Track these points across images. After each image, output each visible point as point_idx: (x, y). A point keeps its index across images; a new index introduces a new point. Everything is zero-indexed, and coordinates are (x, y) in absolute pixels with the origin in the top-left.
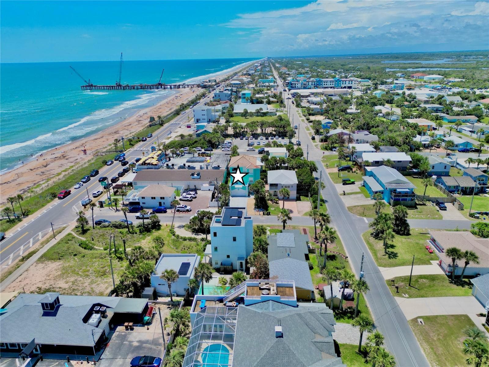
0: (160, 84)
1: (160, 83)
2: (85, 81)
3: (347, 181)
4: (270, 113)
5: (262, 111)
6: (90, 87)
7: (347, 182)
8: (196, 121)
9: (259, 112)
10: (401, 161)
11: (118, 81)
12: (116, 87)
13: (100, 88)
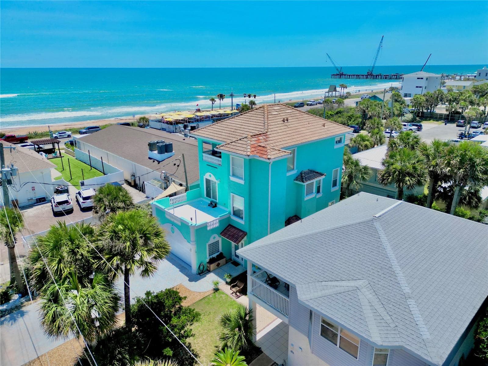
6: (341, 76)
12: (367, 75)
13: (349, 76)
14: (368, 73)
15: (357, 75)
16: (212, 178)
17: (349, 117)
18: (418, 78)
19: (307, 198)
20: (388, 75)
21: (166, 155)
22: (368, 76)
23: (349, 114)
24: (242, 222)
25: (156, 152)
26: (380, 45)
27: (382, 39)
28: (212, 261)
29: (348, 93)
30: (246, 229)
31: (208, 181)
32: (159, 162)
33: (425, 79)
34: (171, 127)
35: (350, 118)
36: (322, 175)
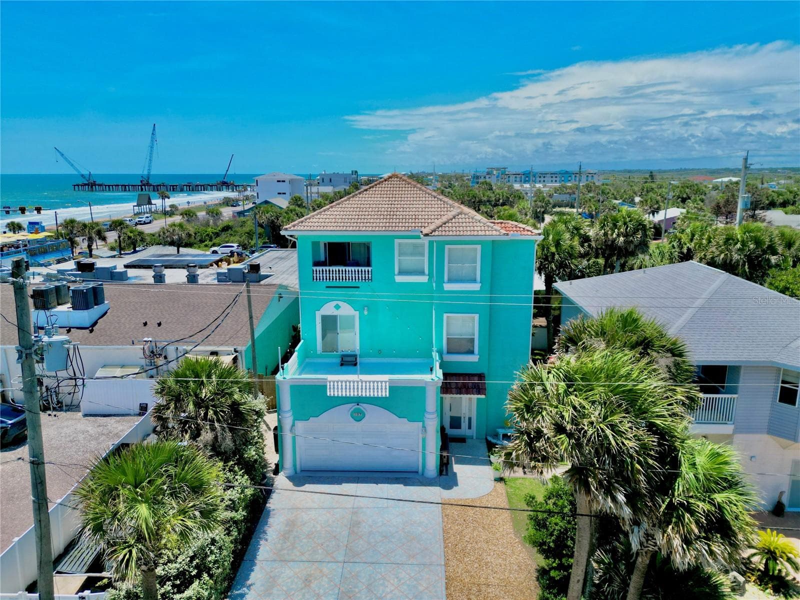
0: (224, 183)
2: (82, 176)
6: (92, 186)
12: (141, 186)
13: (109, 187)
14: (141, 181)
15: (122, 186)
17: (248, 233)
18: (278, 181)
20: (176, 186)
22: (143, 187)
26: (152, 138)
27: (154, 129)
29: (172, 206)
32: (88, 329)
33: (287, 181)
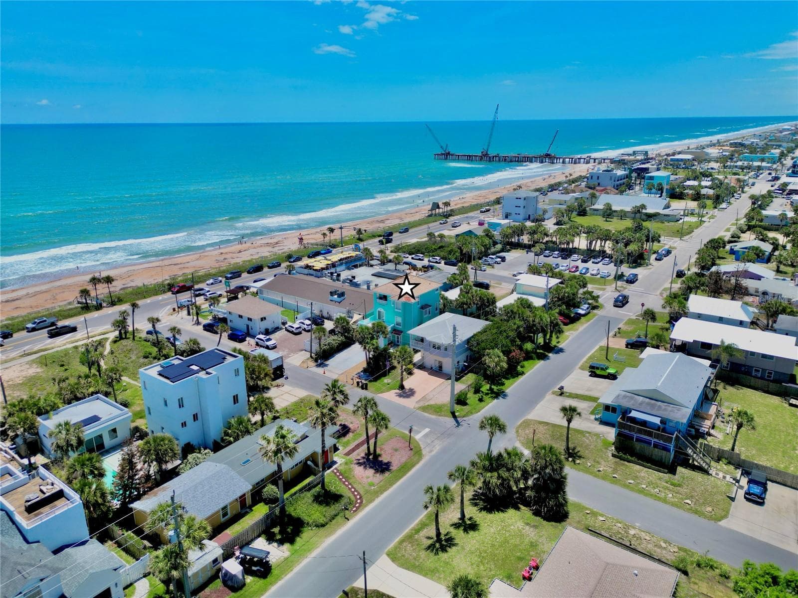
0: (548, 155)
1: (548, 153)
2: (442, 147)
3: (598, 368)
4: (665, 215)
5: (644, 211)
6: (447, 156)
7: (598, 372)
8: (504, 216)
9: (639, 211)
10: (771, 357)
11: (486, 148)
13: (458, 157)
14: (482, 152)
15: (468, 156)
16: (382, 310)
18: (517, 198)
19: (425, 316)
21: (342, 298)
22: (483, 157)
23: (449, 249)
24: (401, 327)
25: (336, 296)
28: (389, 344)
29: (452, 210)
30: (402, 330)
31: (379, 312)
32: (340, 303)
33: (523, 199)
34: (319, 274)
35: (450, 252)
36: (430, 306)
